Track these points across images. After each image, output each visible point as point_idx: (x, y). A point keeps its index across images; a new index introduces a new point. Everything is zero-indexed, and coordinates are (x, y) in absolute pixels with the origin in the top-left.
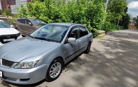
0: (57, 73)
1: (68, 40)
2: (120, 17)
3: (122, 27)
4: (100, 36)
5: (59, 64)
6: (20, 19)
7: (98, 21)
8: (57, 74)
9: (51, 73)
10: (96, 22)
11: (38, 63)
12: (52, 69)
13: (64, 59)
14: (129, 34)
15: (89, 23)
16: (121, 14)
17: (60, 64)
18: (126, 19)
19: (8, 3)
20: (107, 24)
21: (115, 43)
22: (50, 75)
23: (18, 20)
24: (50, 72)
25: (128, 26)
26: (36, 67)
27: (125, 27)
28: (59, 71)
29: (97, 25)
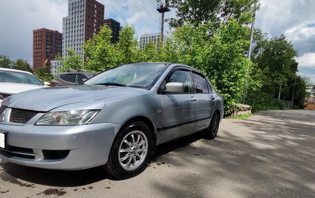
0: (138, 161)
1: (165, 88)
2: (282, 80)
3: (291, 103)
4: (239, 113)
5: (144, 139)
6: (66, 73)
7: (232, 78)
8: (138, 164)
9: (123, 154)
10: (230, 81)
11: (93, 116)
12: (125, 146)
13: (155, 130)
14: (308, 115)
15: (214, 81)
16: (283, 73)
17: (146, 139)
18: (297, 87)
19: (47, 57)
20: (254, 86)
21: (277, 126)
22: (120, 159)
23: (62, 76)
24: (121, 151)
25: (303, 102)
26: (87, 124)
27: (296, 104)
28: (142, 156)
29: (231, 86)
